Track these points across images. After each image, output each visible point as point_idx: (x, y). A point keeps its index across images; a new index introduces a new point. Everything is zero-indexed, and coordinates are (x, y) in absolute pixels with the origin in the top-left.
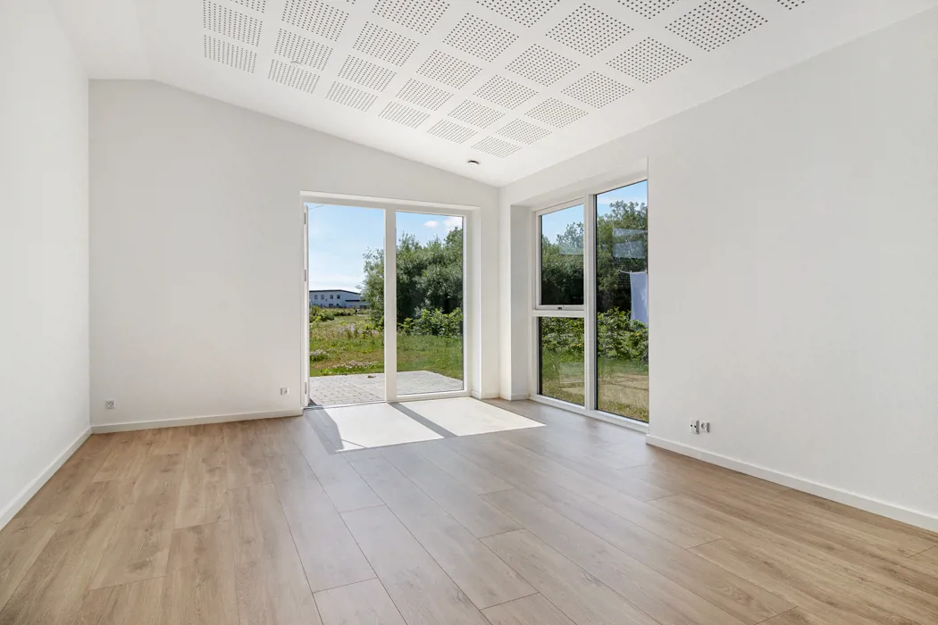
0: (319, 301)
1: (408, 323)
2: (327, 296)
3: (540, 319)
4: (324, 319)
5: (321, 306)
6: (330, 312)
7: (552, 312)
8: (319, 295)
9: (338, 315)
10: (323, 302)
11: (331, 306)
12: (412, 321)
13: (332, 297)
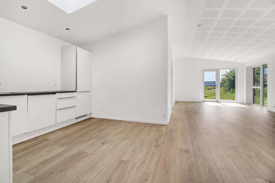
0: (208, 84)
1: (232, 90)
2: (210, 83)
3: (254, 89)
4: (208, 89)
5: (208, 86)
6: (211, 87)
7: (255, 87)
8: (208, 83)
9: (213, 88)
10: (209, 85)
11: (211, 86)
12: (233, 90)
13: (212, 83)
